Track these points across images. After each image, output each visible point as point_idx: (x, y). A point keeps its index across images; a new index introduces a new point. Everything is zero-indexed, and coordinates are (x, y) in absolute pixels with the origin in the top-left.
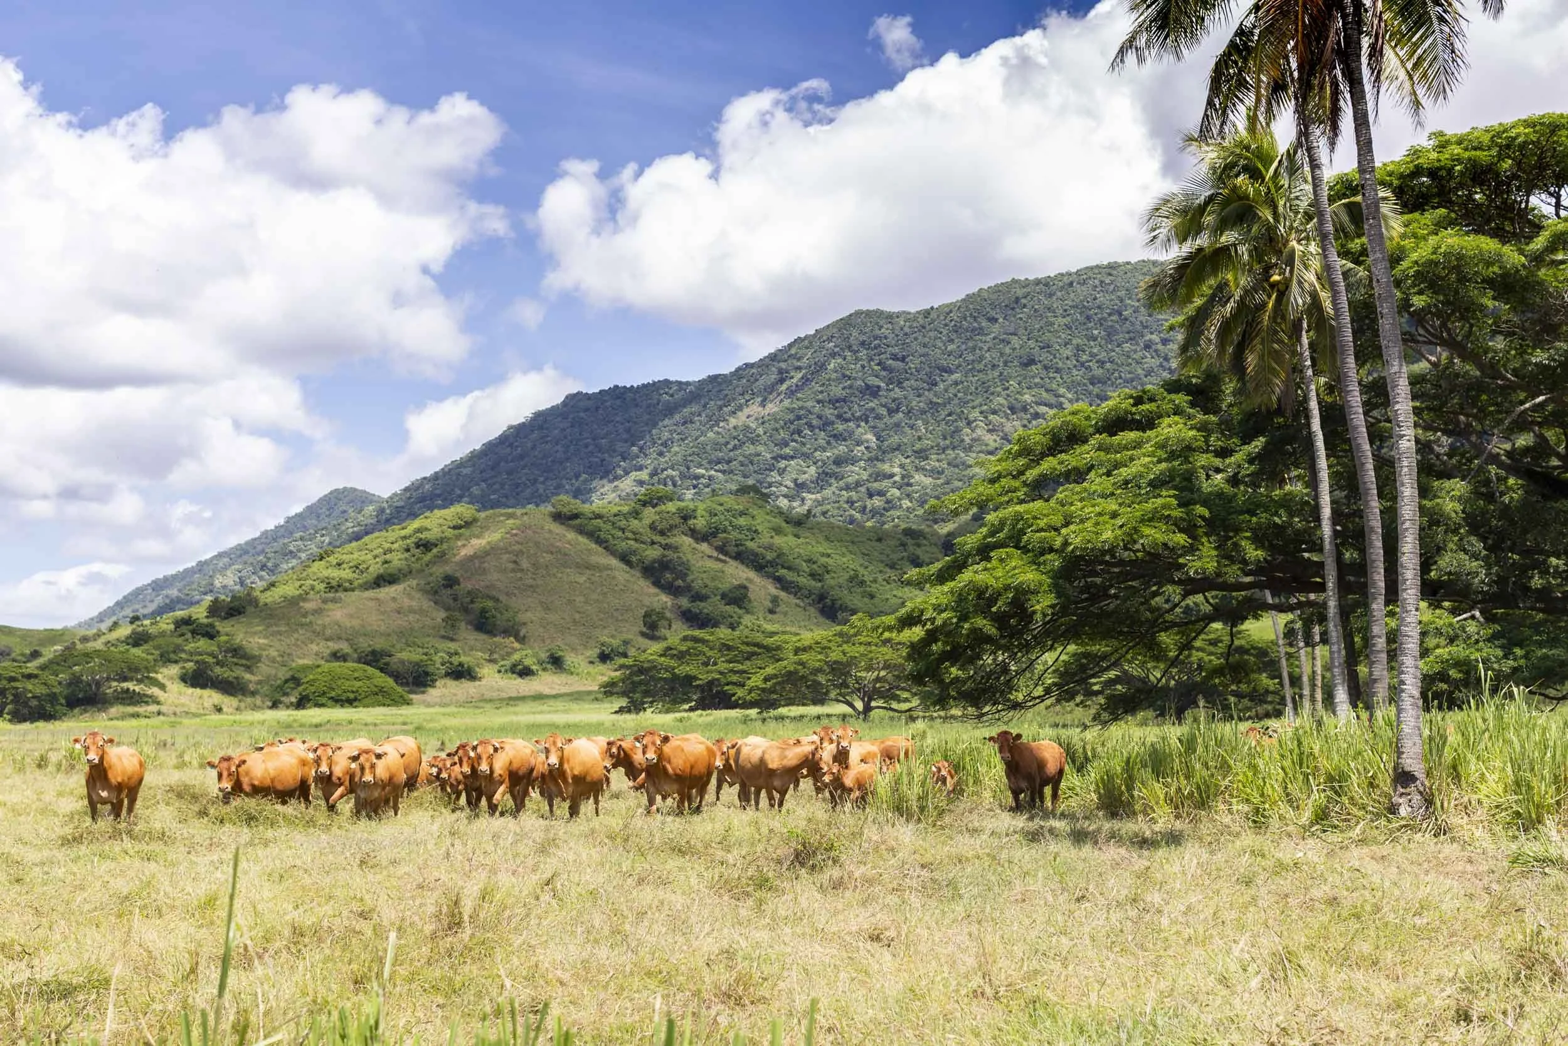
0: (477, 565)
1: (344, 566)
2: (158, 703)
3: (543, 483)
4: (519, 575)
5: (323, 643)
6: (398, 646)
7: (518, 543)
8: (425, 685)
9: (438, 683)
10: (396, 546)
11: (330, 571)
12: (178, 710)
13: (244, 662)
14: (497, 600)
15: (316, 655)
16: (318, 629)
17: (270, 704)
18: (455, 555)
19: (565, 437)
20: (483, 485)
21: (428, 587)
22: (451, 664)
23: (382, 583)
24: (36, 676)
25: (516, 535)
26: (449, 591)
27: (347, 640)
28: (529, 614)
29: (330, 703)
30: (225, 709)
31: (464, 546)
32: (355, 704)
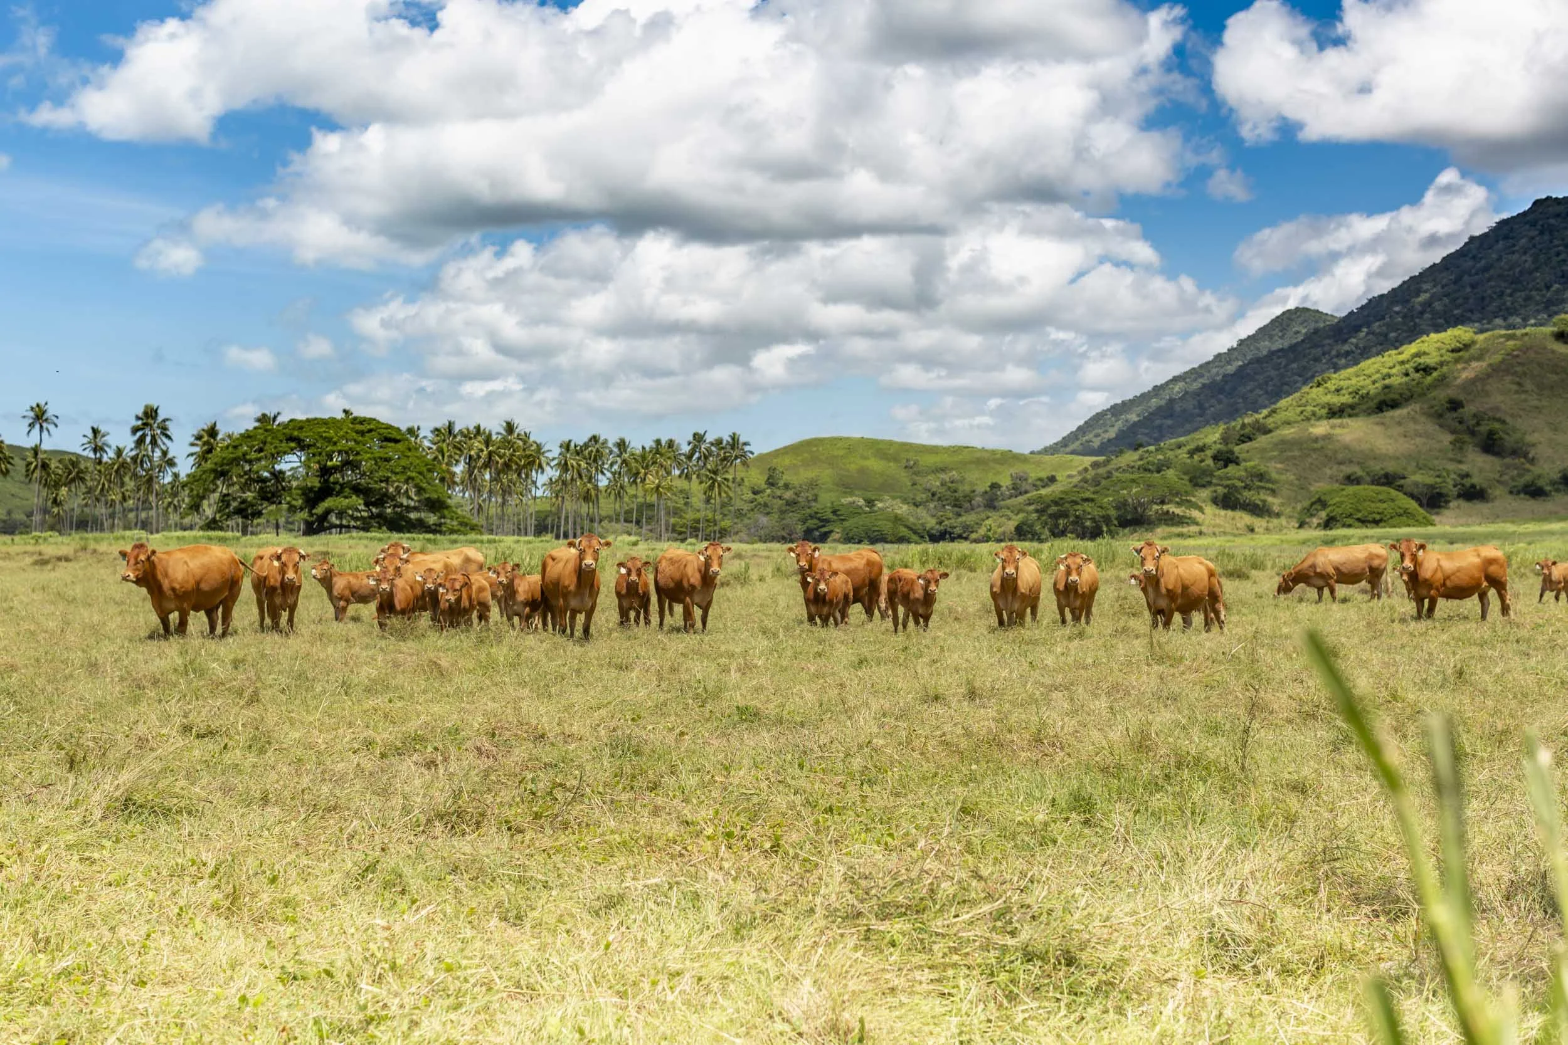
0: (1479, 388)
1: (1344, 392)
2: (1197, 524)
3: (1511, 295)
4: (1523, 396)
5: (1335, 467)
6: (1410, 469)
7: (1519, 364)
8: (1439, 507)
9: (1451, 505)
10: (1394, 371)
11: (1329, 396)
12: (1217, 530)
13: (1270, 486)
14: (1504, 422)
15: (1331, 478)
16: (1330, 453)
17: (1297, 525)
18: (1455, 378)
19: (1534, 246)
20: (1446, 300)
21: (1433, 411)
22: (1463, 485)
23: (1385, 408)
24: (1092, 500)
25: (1517, 356)
26: (1455, 415)
27: (1359, 463)
28: (1536, 435)
29: (1357, 524)
30: (1256, 530)
31: (1464, 369)
32: (1381, 524)
